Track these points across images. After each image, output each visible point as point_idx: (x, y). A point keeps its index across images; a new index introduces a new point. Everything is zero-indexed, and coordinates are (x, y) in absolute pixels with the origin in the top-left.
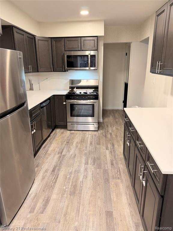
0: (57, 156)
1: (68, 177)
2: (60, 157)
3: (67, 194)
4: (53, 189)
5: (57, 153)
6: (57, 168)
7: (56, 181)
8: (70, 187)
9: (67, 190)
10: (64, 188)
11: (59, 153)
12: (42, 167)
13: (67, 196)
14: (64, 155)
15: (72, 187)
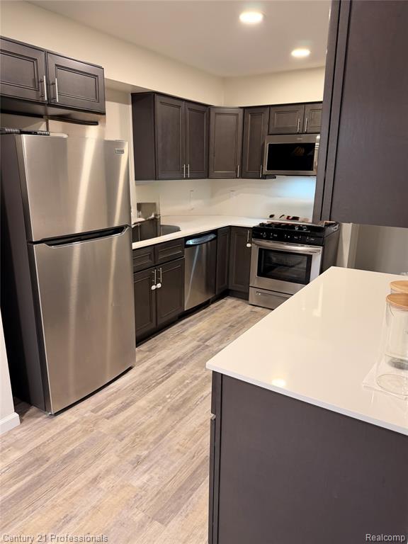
0: (195, 343)
1: (187, 381)
2: (199, 346)
3: (164, 407)
4: (150, 391)
5: (198, 339)
6: (180, 363)
7: (163, 381)
8: (178, 398)
9: (169, 400)
10: (168, 396)
11: (201, 339)
12: (157, 354)
13: (162, 410)
14: (207, 346)
15: (182, 399)
